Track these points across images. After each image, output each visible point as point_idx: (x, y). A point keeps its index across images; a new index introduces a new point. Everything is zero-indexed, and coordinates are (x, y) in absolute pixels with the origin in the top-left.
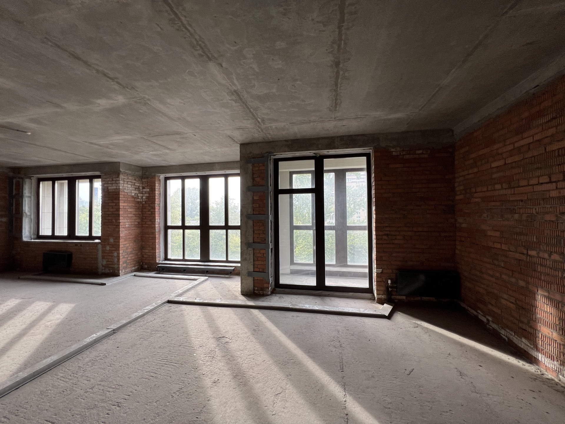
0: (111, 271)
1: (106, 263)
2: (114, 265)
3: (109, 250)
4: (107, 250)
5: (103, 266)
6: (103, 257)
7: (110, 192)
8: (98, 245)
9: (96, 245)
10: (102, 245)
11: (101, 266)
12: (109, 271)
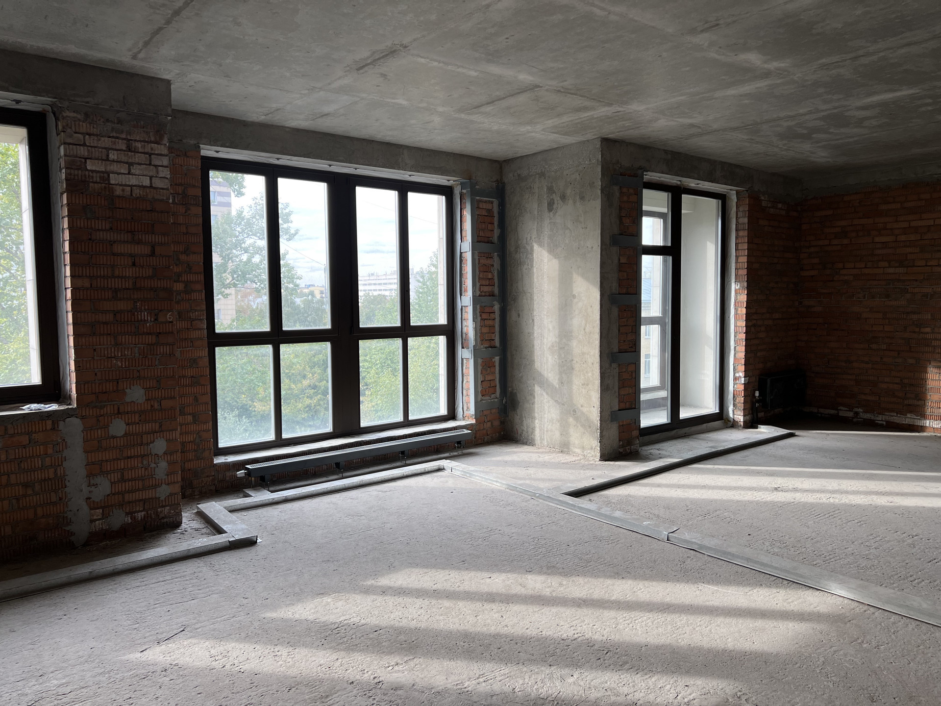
0: (140, 515)
1: (108, 492)
2: (156, 486)
3: (126, 435)
4: (114, 437)
5: (93, 506)
6: (94, 470)
7: (119, 197)
8: (61, 423)
9: (49, 422)
10: (83, 418)
11: (85, 508)
12: (128, 520)
